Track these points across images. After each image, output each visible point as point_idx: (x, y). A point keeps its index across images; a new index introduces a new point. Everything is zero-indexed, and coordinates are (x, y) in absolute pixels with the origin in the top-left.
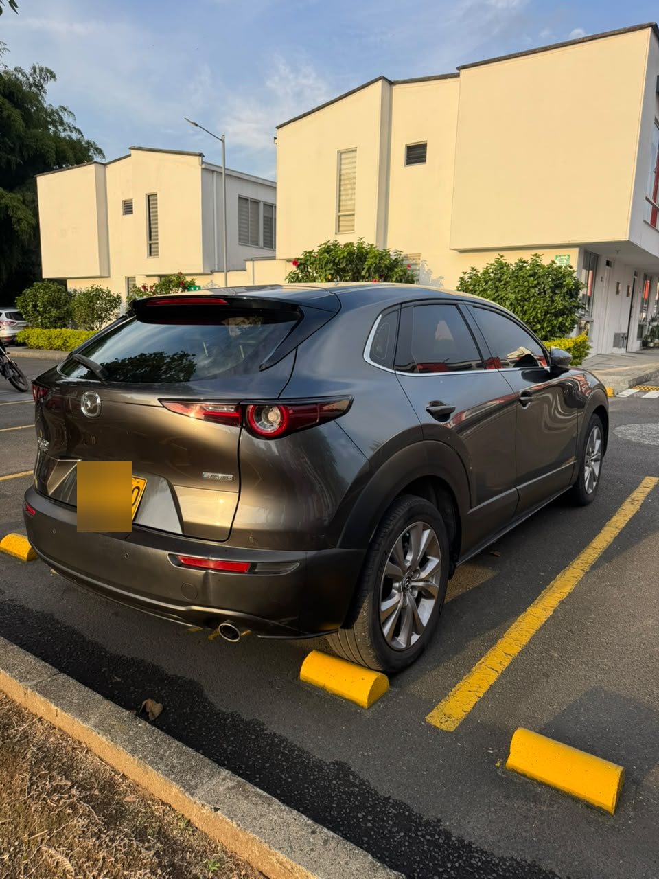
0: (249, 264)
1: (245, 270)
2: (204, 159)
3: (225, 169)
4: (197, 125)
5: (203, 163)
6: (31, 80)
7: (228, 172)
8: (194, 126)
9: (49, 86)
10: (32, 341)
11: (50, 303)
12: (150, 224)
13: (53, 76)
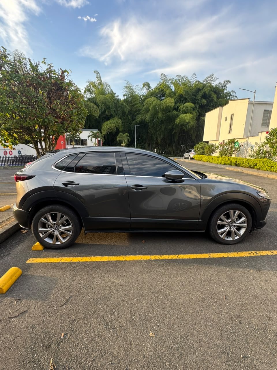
0: (260, 134)
1: (258, 136)
2: (250, 100)
3: (254, 101)
4: (244, 89)
5: (249, 101)
6: (223, 85)
7: (255, 102)
8: (243, 90)
9: (228, 85)
10: (195, 158)
11: (201, 148)
12: (231, 123)
13: (230, 82)
